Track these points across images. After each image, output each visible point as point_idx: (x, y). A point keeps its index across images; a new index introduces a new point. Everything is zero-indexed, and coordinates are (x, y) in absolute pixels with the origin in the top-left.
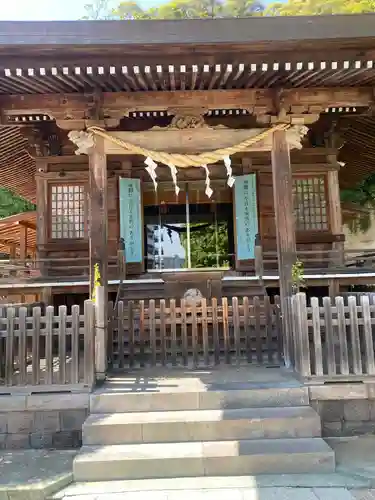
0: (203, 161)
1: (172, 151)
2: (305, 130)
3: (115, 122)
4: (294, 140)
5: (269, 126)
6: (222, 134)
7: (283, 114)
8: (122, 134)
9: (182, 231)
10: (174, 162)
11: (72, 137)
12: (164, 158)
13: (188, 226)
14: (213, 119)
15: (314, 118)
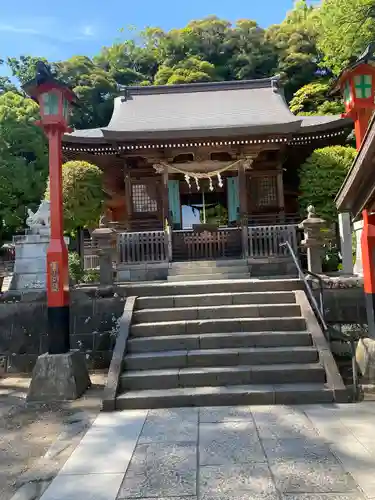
0: (209, 176)
1: (196, 171)
2: (252, 161)
3: (172, 159)
4: (247, 165)
5: (236, 159)
6: (216, 164)
7: (242, 155)
8: (175, 165)
9: (200, 209)
10: (197, 177)
11: (155, 167)
12: (192, 174)
13: (203, 205)
14: (214, 157)
15: (256, 156)
